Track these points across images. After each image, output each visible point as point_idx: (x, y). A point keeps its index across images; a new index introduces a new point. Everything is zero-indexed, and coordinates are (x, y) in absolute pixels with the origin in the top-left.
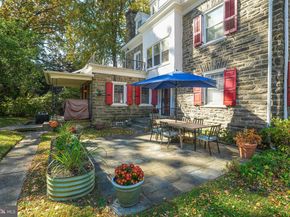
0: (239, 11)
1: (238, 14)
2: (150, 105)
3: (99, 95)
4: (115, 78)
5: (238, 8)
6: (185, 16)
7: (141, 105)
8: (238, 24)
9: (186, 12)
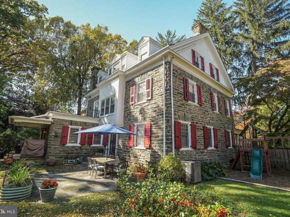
0: (152, 87)
1: (152, 89)
2: (101, 145)
3: (56, 136)
4: (72, 123)
5: (152, 85)
6: (127, 82)
7: (94, 145)
8: (152, 95)
9: (128, 79)
